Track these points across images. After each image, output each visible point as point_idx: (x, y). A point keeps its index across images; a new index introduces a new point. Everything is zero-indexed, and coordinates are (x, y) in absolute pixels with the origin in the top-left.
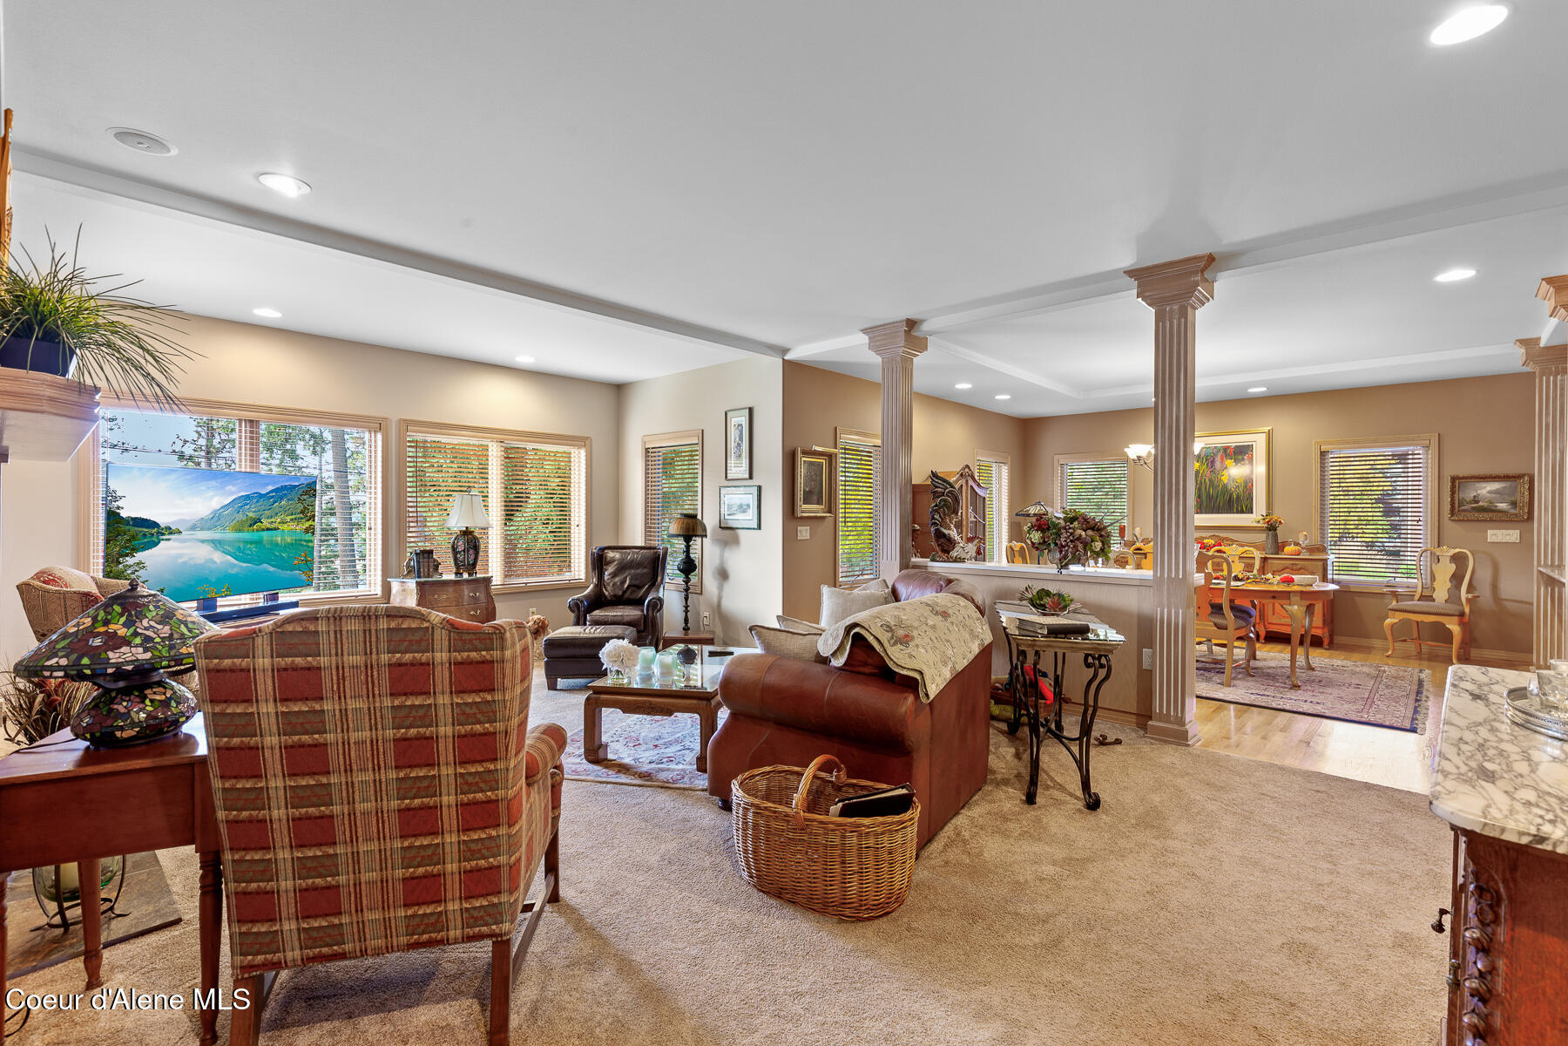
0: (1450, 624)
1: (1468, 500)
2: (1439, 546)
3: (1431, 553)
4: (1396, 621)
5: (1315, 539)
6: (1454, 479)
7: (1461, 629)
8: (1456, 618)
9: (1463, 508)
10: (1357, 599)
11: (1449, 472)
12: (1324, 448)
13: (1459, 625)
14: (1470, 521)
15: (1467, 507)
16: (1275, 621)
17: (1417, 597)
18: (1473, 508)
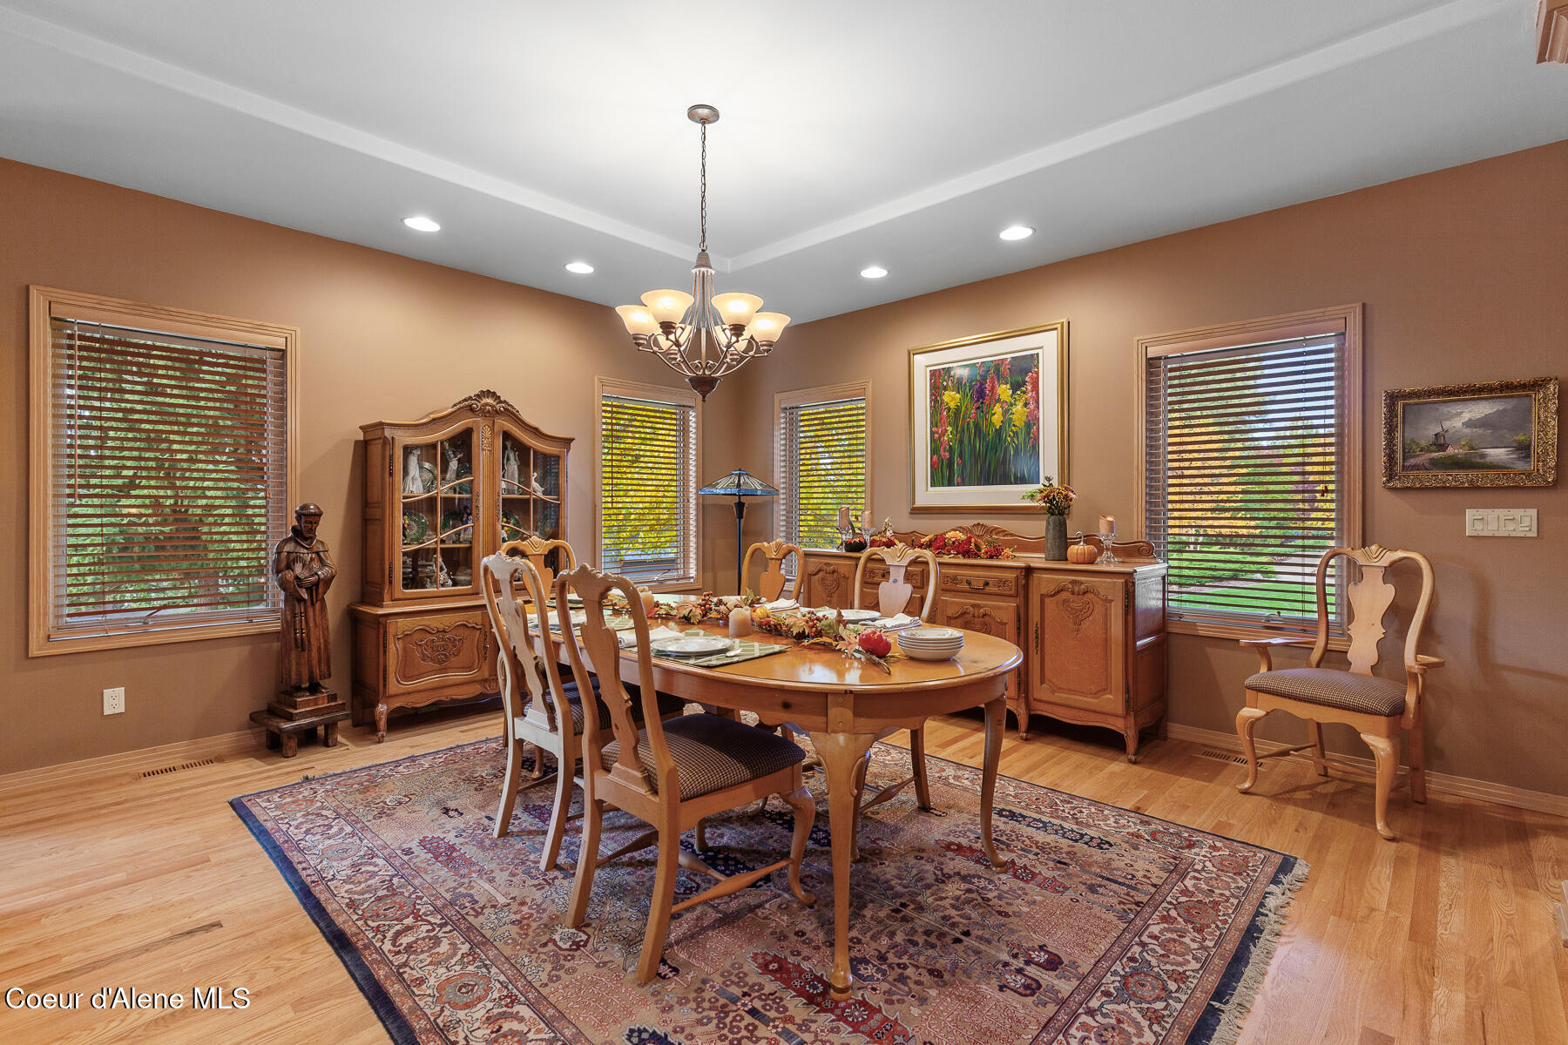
0: (1370, 732)
1: (1423, 443)
2: (1364, 546)
3: (1349, 561)
4: (1259, 713)
5: (1136, 529)
6: (1393, 398)
7: (1394, 747)
8: (1383, 718)
9: (1412, 461)
10: (1209, 650)
11: (1384, 383)
12: (1153, 352)
13: (1389, 736)
14: (1427, 488)
15: (1423, 459)
16: (1044, 698)
17: (1316, 655)
18: (1435, 464)
